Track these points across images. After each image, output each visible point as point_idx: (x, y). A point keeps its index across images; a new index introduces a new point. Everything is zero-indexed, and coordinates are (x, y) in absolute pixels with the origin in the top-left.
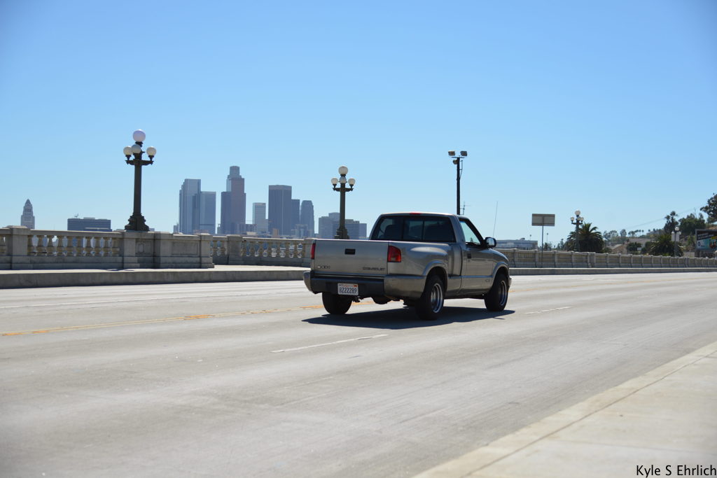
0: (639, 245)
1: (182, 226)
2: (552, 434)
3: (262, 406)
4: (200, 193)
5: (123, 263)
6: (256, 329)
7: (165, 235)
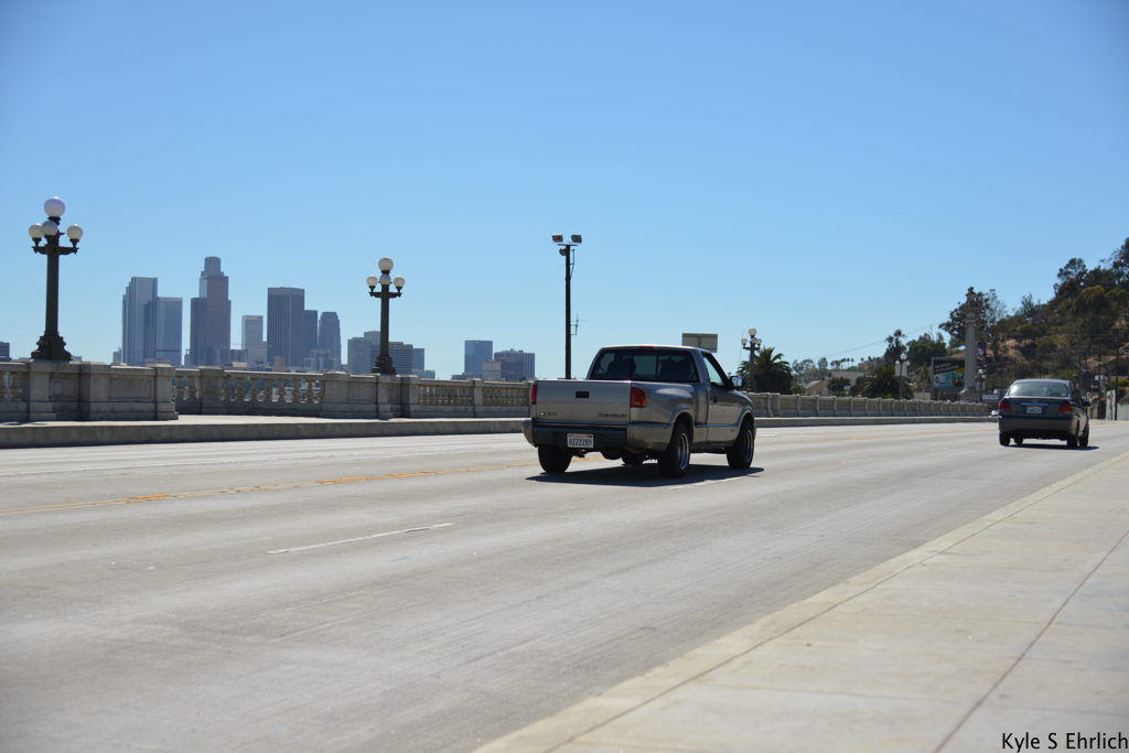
0: (847, 382)
1: (127, 352)
2: (701, 675)
3: (250, 639)
4: (155, 299)
5: (28, 411)
6: (242, 517)
7: (98, 366)
